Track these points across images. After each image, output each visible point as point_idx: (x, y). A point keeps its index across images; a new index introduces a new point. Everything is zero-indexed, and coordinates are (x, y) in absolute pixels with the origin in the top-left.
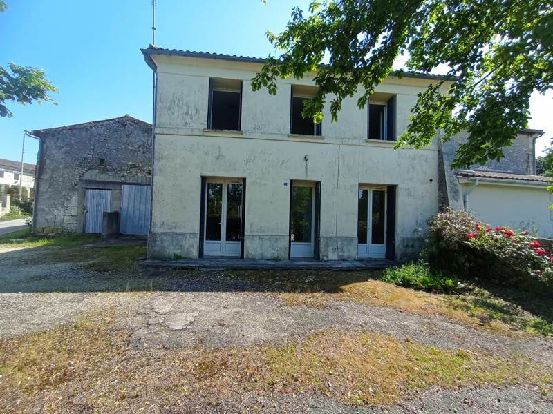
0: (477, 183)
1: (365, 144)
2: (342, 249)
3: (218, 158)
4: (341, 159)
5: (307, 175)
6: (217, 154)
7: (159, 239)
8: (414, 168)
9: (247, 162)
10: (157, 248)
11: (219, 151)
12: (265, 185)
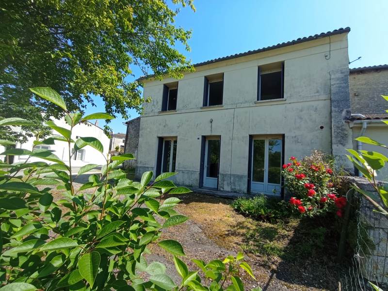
0: (365, 126)
1: (255, 105)
2: (234, 183)
3: (164, 127)
4: (235, 119)
5: (212, 132)
6: (164, 124)
7: (138, 170)
8: (301, 118)
9: (178, 127)
10: (138, 174)
11: (166, 123)
12: (187, 140)
